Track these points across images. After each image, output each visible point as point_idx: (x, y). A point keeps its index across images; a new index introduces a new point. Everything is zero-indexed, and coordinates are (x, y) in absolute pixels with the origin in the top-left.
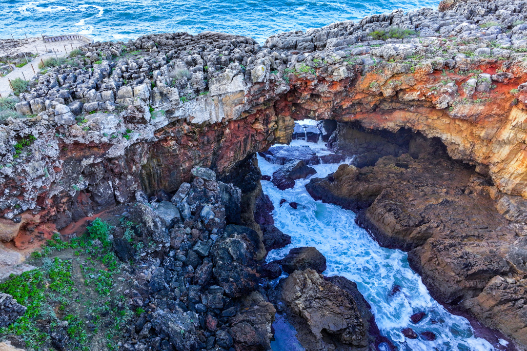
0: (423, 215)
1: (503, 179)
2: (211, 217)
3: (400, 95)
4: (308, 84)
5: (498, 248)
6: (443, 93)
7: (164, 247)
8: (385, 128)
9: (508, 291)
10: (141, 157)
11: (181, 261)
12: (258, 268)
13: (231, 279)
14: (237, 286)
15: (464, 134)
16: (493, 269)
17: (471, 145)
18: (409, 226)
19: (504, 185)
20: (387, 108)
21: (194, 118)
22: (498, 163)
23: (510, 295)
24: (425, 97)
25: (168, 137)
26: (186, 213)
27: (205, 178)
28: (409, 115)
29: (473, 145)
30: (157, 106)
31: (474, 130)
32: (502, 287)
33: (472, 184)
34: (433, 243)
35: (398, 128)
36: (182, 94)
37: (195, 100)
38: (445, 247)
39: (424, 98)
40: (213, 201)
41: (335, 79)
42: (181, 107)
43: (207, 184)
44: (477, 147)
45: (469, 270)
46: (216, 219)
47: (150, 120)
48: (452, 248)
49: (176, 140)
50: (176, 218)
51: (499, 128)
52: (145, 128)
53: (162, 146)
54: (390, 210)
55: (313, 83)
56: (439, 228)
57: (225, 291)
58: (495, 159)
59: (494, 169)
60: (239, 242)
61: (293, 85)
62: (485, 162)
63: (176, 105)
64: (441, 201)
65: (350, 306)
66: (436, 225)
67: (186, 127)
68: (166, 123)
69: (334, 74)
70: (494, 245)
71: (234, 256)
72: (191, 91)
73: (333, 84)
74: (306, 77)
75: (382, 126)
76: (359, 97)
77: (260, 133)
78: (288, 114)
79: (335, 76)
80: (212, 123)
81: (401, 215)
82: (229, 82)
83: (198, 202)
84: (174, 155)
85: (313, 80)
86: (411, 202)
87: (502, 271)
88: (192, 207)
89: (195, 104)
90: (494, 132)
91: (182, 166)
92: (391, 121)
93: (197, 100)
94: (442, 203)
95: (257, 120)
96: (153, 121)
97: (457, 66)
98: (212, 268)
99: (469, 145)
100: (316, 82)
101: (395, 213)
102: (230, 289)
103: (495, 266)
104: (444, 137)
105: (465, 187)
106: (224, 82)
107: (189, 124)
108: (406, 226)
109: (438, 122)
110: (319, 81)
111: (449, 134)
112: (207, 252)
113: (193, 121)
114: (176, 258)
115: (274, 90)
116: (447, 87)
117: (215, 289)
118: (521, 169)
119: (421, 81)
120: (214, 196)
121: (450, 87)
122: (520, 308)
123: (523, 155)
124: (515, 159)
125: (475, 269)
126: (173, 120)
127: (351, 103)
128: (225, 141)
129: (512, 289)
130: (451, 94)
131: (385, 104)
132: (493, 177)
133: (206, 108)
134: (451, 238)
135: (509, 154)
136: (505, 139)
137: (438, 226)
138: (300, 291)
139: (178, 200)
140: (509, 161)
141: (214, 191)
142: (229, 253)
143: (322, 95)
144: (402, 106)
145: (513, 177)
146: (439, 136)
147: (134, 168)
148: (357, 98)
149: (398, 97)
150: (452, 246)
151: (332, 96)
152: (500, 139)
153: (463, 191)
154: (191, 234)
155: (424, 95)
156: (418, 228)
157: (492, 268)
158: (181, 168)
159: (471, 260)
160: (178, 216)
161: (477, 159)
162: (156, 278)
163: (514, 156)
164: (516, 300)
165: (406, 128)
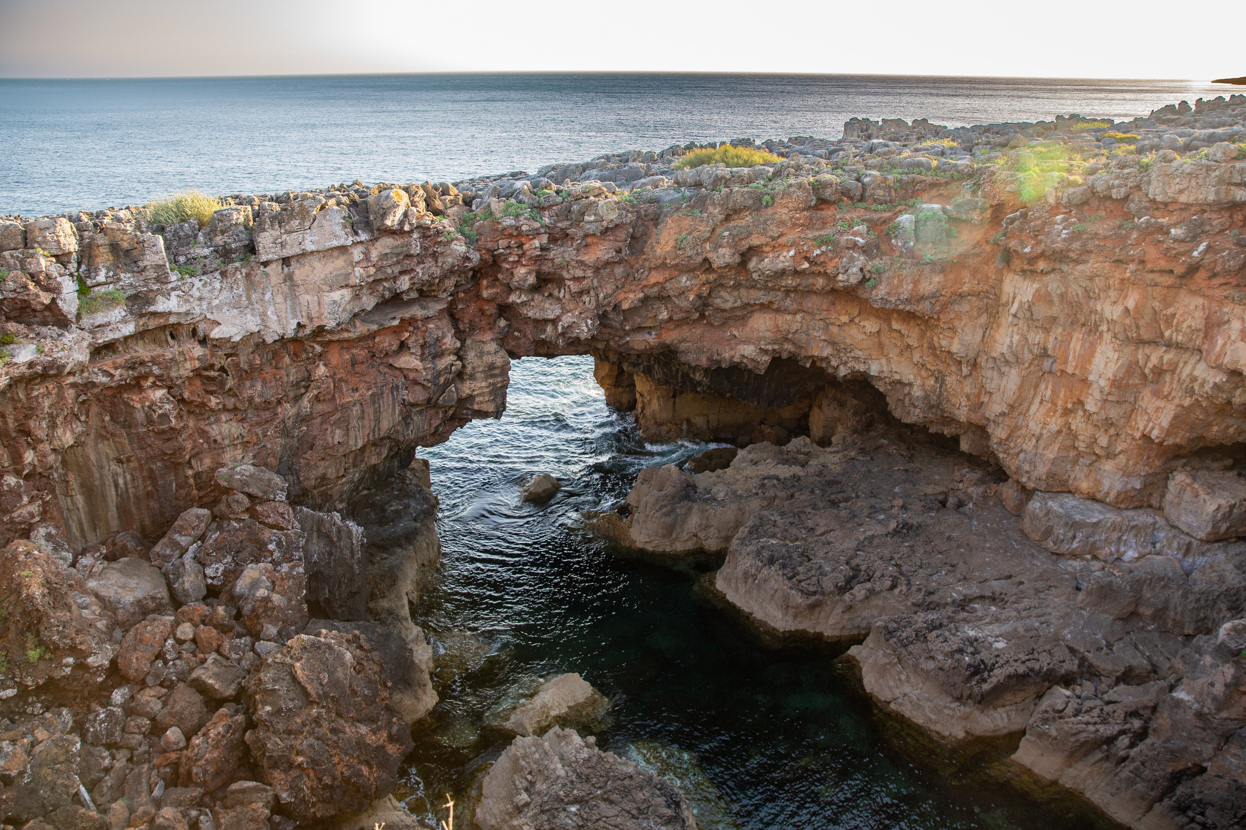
0: (854, 562)
1: (1022, 455)
2: (262, 592)
3: (752, 264)
4: (526, 247)
5: (1043, 619)
6: (848, 248)
7: (82, 666)
8: (736, 360)
9: (1086, 718)
10: (53, 426)
11: (146, 715)
12: (395, 729)
13: (300, 759)
14: (320, 780)
15: (916, 357)
16: (1041, 668)
17: (937, 378)
18: (823, 594)
19: (1026, 467)
20: (728, 306)
21: (219, 324)
22: (1003, 414)
23: (1091, 728)
24: (810, 263)
25: (145, 377)
26: (187, 585)
27: (253, 490)
28: (784, 320)
29: (940, 378)
30: (101, 278)
31: (935, 339)
32: (1069, 710)
33: (961, 485)
34: (886, 627)
35: (766, 358)
36: (182, 259)
37: (217, 274)
38: (917, 632)
39: (806, 265)
40: (277, 554)
41: (591, 228)
42: (173, 289)
43: (259, 508)
44: (951, 381)
45: (984, 681)
46: (276, 598)
47: (79, 317)
48: (934, 633)
49: (170, 388)
50: (153, 598)
51: (986, 328)
52: (59, 335)
53: (127, 405)
54: (771, 561)
55: (537, 243)
56: (897, 591)
57: (277, 798)
58: (995, 408)
59: (998, 433)
60: (330, 647)
61: (488, 250)
62: (975, 418)
63: (158, 280)
64: (893, 525)
65: (669, 812)
66: (888, 583)
67: (198, 351)
68: (129, 329)
69: (587, 218)
70: (1034, 612)
71: (309, 688)
72: (206, 251)
73: (586, 246)
74: (517, 228)
75: (727, 355)
76: (656, 277)
77: (416, 382)
78: (488, 336)
79: (590, 222)
80: (269, 340)
81: (800, 569)
82: (307, 224)
83: (229, 559)
84: (163, 432)
85: (536, 233)
86: (823, 538)
87: (1063, 671)
88: (209, 571)
89: (217, 285)
90: (978, 338)
91: (191, 467)
92: (747, 342)
93: (223, 274)
94: (896, 532)
95: (403, 346)
96: (86, 321)
97: (868, 194)
98: (245, 731)
99: (932, 382)
100: (545, 239)
101: (784, 566)
102: (294, 789)
103: (1044, 662)
104: (874, 370)
105: (946, 494)
106: (295, 223)
107: (204, 341)
108: (815, 593)
109: (853, 331)
110: (553, 240)
111: (884, 361)
112: (233, 686)
113: (216, 333)
114: (130, 709)
115: (435, 256)
116: (855, 234)
117: (243, 791)
118: (1054, 420)
119: (795, 225)
120: (279, 544)
121: (860, 235)
122: (1124, 759)
123: (1050, 387)
124: (1037, 400)
125: (999, 675)
126: (153, 324)
127: (641, 295)
128: (317, 398)
129: (1096, 712)
130: (865, 250)
131: (723, 294)
132: (1001, 456)
133: (249, 298)
134: (930, 607)
135: (1021, 387)
136: (1005, 350)
137: (893, 587)
138: (526, 790)
139: (168, 552)
140: (1025, 405)
141: (281, 529)
142: (294, 679)
143: (565, 275)
144: (761, 297)
145: (1042, 443)
146: (862, 368)
147: (29, 456)
148: (652, 280)
149: (747, 270)
150: (933, 627)
151: (589, 273)
152: (994, 354)
153: (943, 504)
154: (194, 640)
155: (806, 259)
156: (847, 597)
157: (1037, 667)
158: (190, 472)
159: (984, 655)
160: (162, 593)
161: (957, 412)
162: (45, 771)
163: (1032, 392)
164: (1111, 740)
165: (785, 356)
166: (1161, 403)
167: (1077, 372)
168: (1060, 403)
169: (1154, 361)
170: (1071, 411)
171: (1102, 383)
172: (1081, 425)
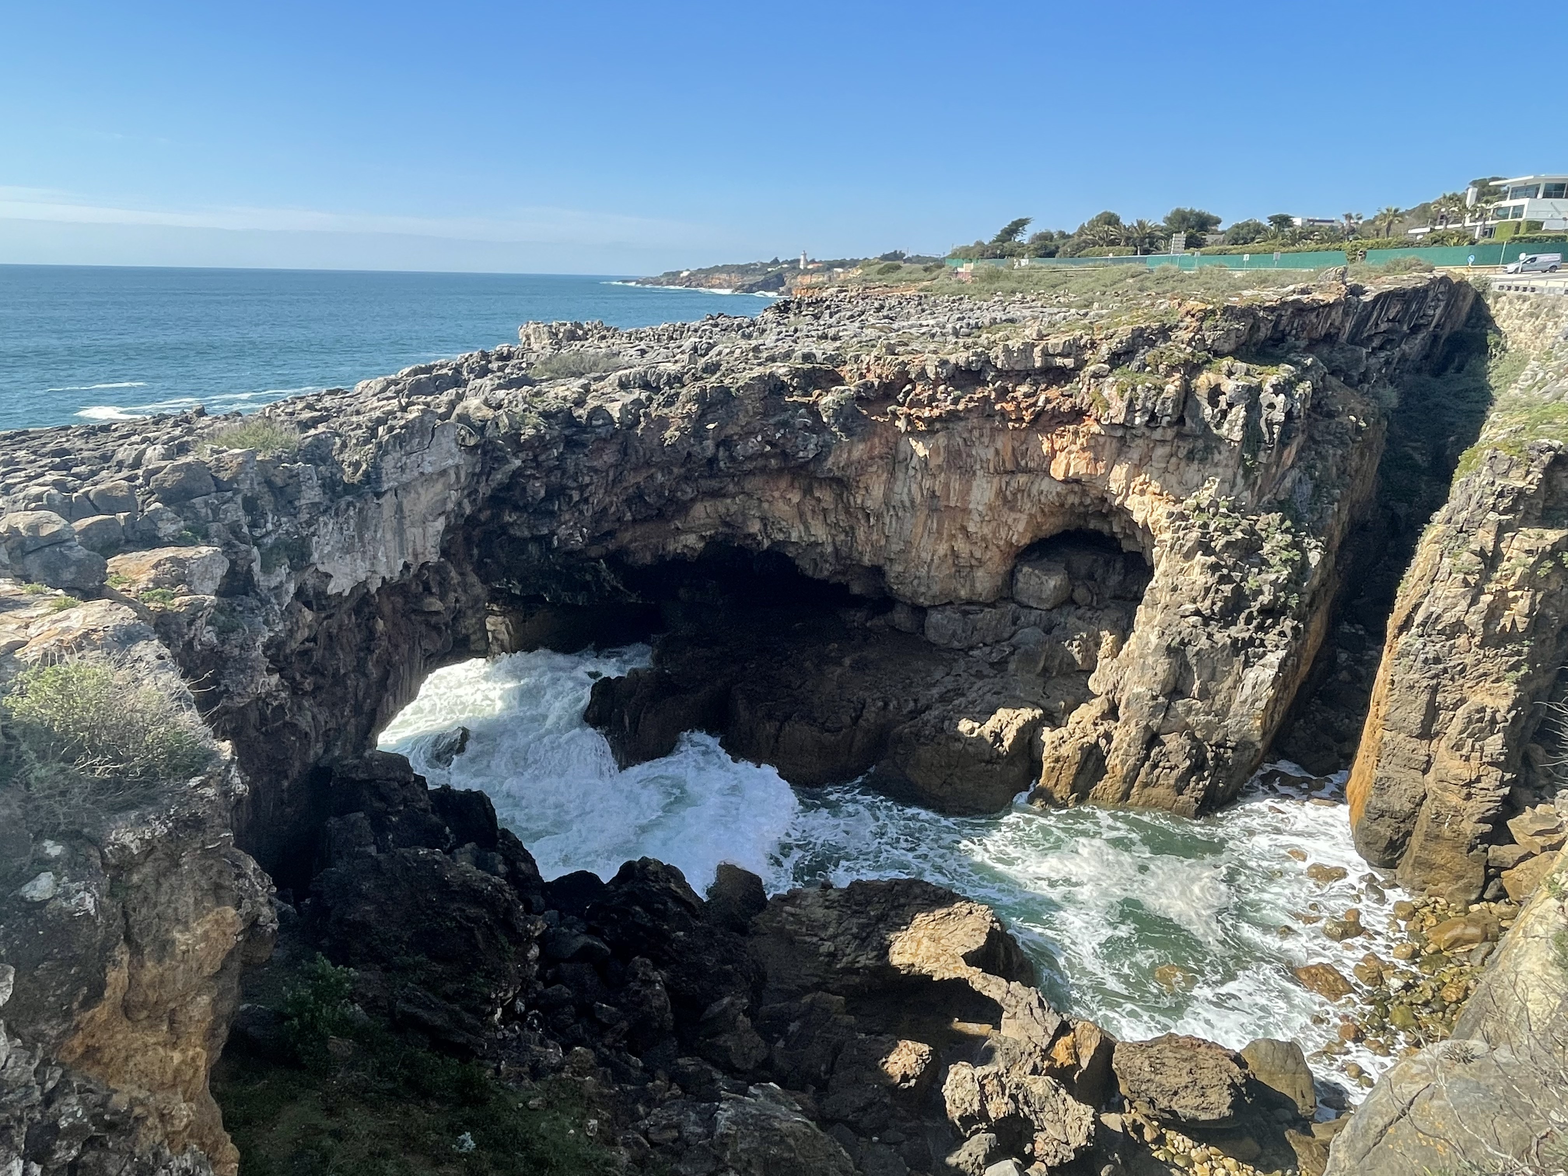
1: (916, 582)
3: (721, 453)
4: (541, 458)
6: (800, 429)
8: (679, 551)
15: (831, 518)
17: (847, 533)
18: (846, 727)
20: (686, 497)
21: (331, 576)
22: (898, 553)
24: (773, 446)
28: (724, 505)
31: (851, 498)
35: (704, 545)
37: (332, 513)
41: (602, 432)
49: (282, 670)
51: (886, 483)
54: (788, 717)
56: (890, 708)
58: (892, 549)
59: (894, 569)
62: (876, 561)
67: (309, 615)
69: (594, 422)
73: (593, 451)
75: (672, 548)
77: (436, 628)
80: (374, 589)
82: (426, 443)
89: (330, 527)
90: (881, 492)
92: (690, 531)
93: (337, 511)
95: (426, 587)
99: (842, 537)
101: (801, 718)
104: (793, 537)
106: (415, 442)
107: (316, 603)
109: (782, 504)
111: (803, 528)
113: (329, 589)
116: (802, 416)
118: (941, 547)
127: (623, 497)
128: (377, 659)
132: (896, 587)
133: (361, 539)
136: (904, 497)
137: (886, 705)
144: (715, 484)
145: (933, 568)
151: (595, 479)
152: (894, 504)
155: (769, 443)
156: (863, 723)
161: (862, 558)
166: (1018, 515)
167: (958, 505)
168: (946, 532)
169: (1014, 485)
170: (954, 536)
171: (980, 508)
172: (961, 545)
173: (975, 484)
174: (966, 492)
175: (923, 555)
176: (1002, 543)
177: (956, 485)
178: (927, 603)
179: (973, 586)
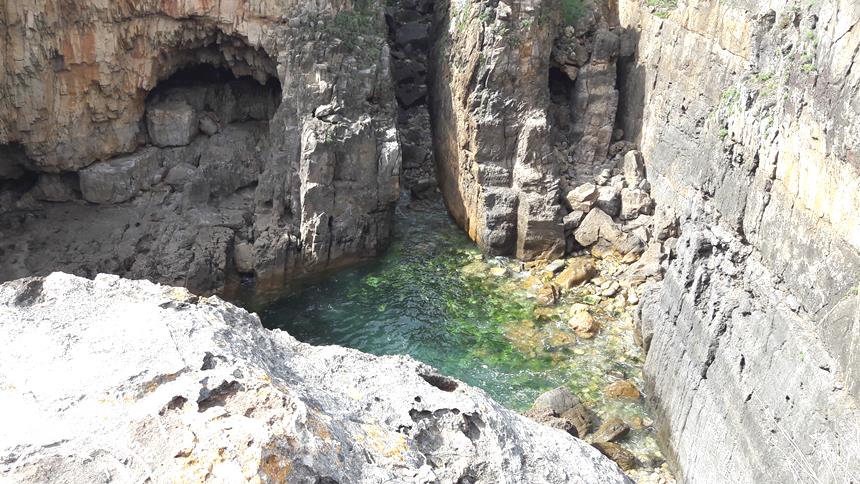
166: (142, 61)
167: (85, 60)
168: (77, 91)
169: (133, 31)
170: (86, 93)
171: (108, 60)
172: (95, 101)
173: (97, 35)
174: (89, 47)
175: (61, 119)
176: (134, 91)
177: (75, 39)
178: (76, 167)
179: (116, 140)
